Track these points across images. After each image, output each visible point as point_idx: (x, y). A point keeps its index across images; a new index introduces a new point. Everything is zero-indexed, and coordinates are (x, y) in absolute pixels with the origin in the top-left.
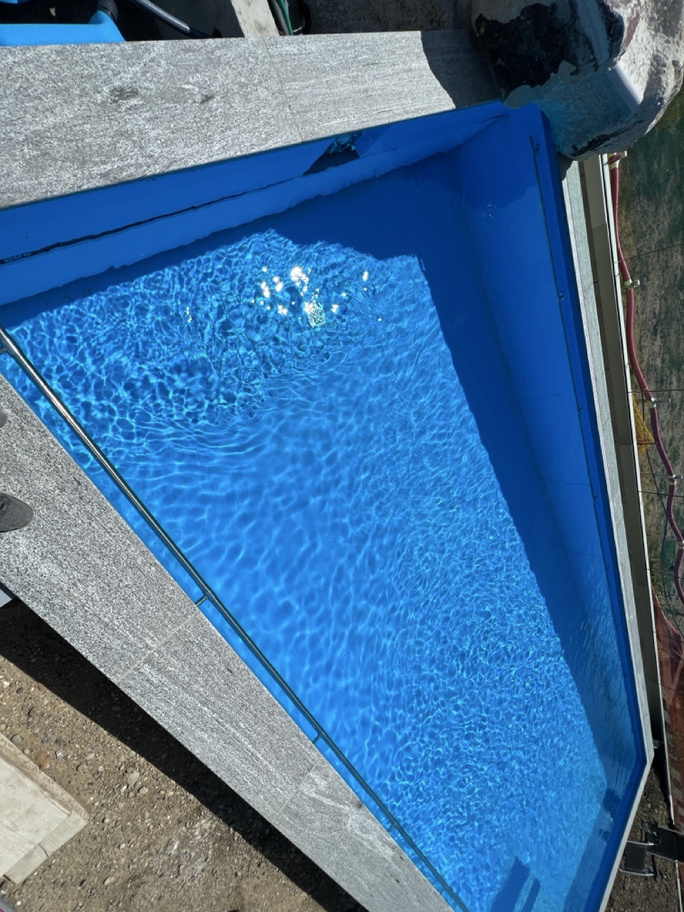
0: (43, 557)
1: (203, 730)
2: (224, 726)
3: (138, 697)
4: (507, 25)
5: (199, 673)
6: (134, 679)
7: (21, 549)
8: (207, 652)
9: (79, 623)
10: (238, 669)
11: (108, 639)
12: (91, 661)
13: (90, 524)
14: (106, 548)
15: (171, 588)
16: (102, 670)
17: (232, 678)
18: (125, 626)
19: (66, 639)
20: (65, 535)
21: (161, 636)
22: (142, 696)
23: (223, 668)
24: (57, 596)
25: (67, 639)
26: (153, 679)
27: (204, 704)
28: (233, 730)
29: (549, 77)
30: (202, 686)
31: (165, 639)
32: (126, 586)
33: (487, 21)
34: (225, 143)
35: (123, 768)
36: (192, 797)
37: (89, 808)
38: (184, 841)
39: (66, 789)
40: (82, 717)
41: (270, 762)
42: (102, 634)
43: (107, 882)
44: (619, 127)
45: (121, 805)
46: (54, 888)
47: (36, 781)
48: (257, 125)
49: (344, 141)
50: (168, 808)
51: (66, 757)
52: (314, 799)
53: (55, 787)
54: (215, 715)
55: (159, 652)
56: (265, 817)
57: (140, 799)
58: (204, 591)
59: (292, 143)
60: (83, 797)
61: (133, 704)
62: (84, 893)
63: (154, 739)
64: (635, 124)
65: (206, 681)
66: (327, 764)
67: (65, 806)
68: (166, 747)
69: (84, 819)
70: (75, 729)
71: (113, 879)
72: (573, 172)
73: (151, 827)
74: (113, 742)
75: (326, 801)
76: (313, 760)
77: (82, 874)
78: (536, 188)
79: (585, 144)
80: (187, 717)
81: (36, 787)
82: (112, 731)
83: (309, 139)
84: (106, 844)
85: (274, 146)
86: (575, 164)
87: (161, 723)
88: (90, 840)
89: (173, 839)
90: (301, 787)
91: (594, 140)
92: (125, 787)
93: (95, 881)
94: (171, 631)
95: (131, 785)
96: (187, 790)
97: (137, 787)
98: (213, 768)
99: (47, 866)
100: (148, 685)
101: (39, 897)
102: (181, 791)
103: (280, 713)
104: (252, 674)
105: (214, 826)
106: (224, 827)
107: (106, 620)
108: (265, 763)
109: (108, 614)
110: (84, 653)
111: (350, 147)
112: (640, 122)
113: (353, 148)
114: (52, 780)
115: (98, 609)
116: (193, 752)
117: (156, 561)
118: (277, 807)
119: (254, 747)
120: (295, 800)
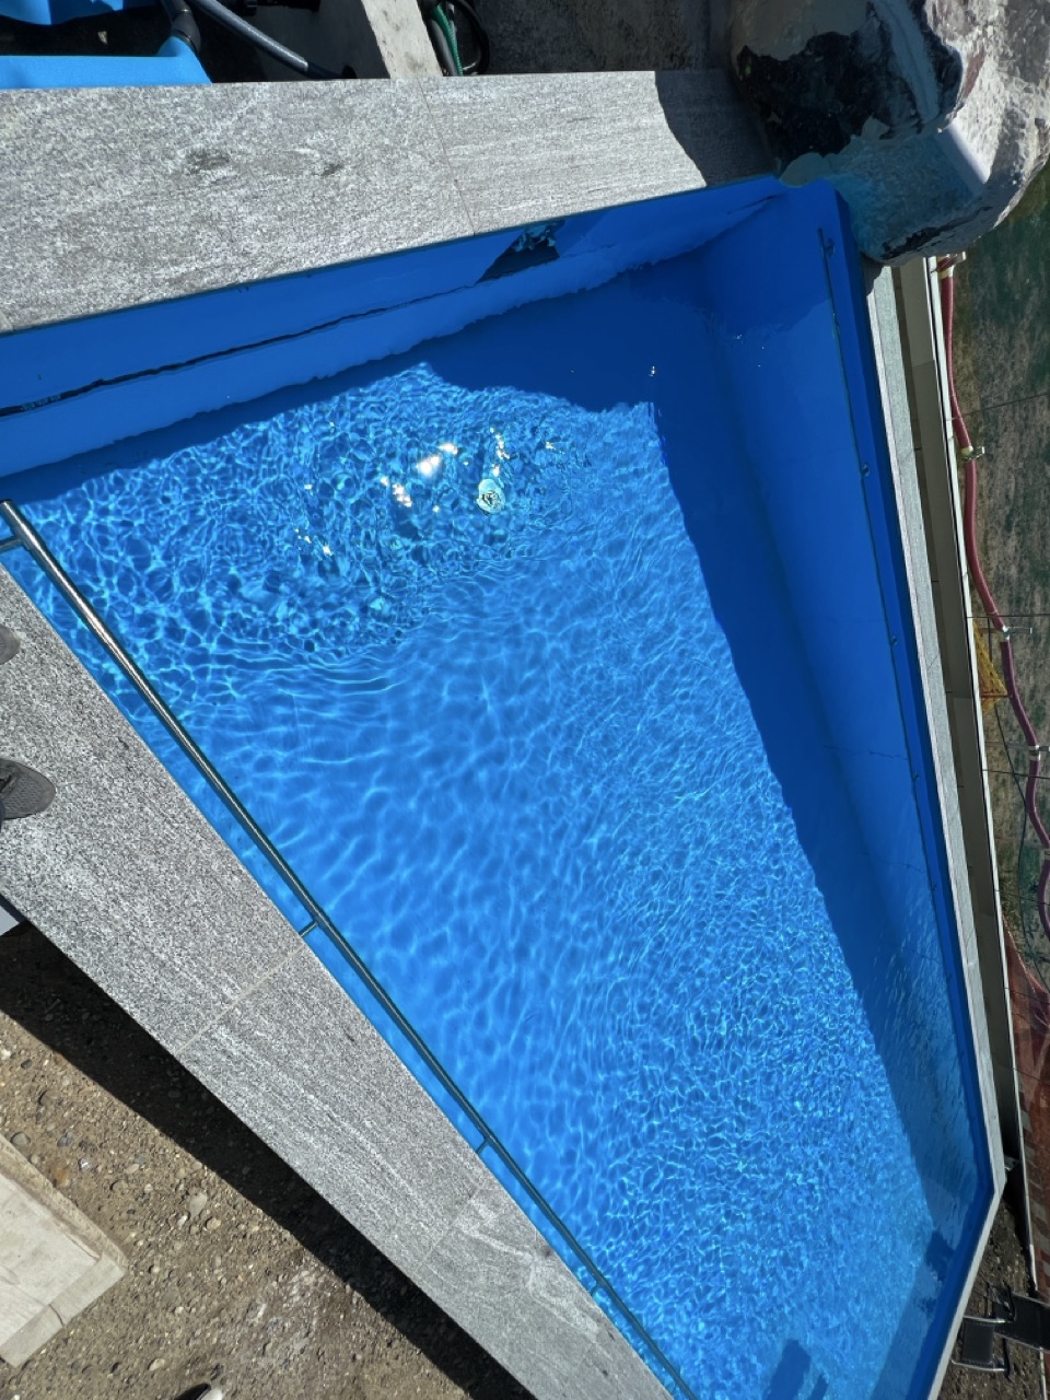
0: (69, 859)
1: (307, 1130)
2: (339, 1124)
3: (209, 1077)
4: (784, 63)
5: (303, 1042)
6: (203, 1049)
7: (35, 846)
8: (315, 1009)
9: (121, 961)
10: (363, 1036)
11: (165, 986)
12: (138, 1021)
13: (141, 809)
14: (164, 846)
15: (263, 909)
16: (154, 1034)
17: (353, 1051)
18: (191, 967)
19: (100, 985)
20: (103, 826)
21: (245, 983)
22: (215, 1075)
23: (339, 1034)
24: (88, 919)
25: (102, 986)
26: (233, 1050)
27: (311, 1089)
28: (353, 1131)
29: (848, 141)
30: (307, 1062)
31: (252, 988)
32: (194, 905)
33: (755, 57)
34: (358, 235)
35: (182, 1187)
36: (287, 1235)
37: (128, 1250)
38: (275, 1303)
39: (94, 1219)
40: (121, 1107)
41: (410, 1182)
42: (156, 979)
43: (154, 1366)
44: (954, 215)
45: (179, 1246)
46: (71, 1375)
47: (49, 1207)
48: (406, 209)
49: (536, 233)
50: (250, 1251)
51: (94, 1170)
52: (477, 1242)
53: (77, 1216)
54: (326, 1107)
55: (243, 1008)
56: (400, 1267)
57: (208, 1236)
58: (313, 915)
59: (459, 235)
60: (119, 1232)
61: (199, 1088)
62: (117, 1383)
63: (231, 1144)
64: (978, 212)
65: (313, 1054)
66: (498, 1187)
67: (92, 1246)
68: (250, 1156)
69: (121, 1267)
70: (109, 1126)
71: (163, 1361)
72: (884, 283)
73: (224, 1281)
74: (169, 1147)
75: (495, 1244)
77: (114, 1353)
78: (827, 304)
79: (902, 241)
80: (283, 1109)
81: (46, 1215)
82: (168, 1130)
83: (484, 229)
84: (154, 1306)
85: (431, 241)
86: (887, 271)
87: (243, 1119)
88: (129, 1300)
89: (258, 1301)
90: (458, 1222)
91: (915, 235)
92: (185, 1218)
93: (136, 1364)
94: (261, 976)
95: (195, 1214)
96: (281, 1223)
97: (204, 1217)
98: (321, 1191)
99: (62, 1339)
100: (224, 1059)
101: (48, 1389)
102: (272, 1225)
103: (427, 1105)
104: (384, 1045)
105: (321, 1281)
106: (336, 1283)
107: (163, 957)
108: (402, 1182)
109: (165, 948)
110: (127, 1009)
111: (546, 242)
112: (987, 209)
113: (552, 243)
114: (72, 1205)
115: (150, 940)
116: (291, 1164)
117: (241, 868)
118: (419, 1252)
119: (386, 1157)
120: (448, 1242)
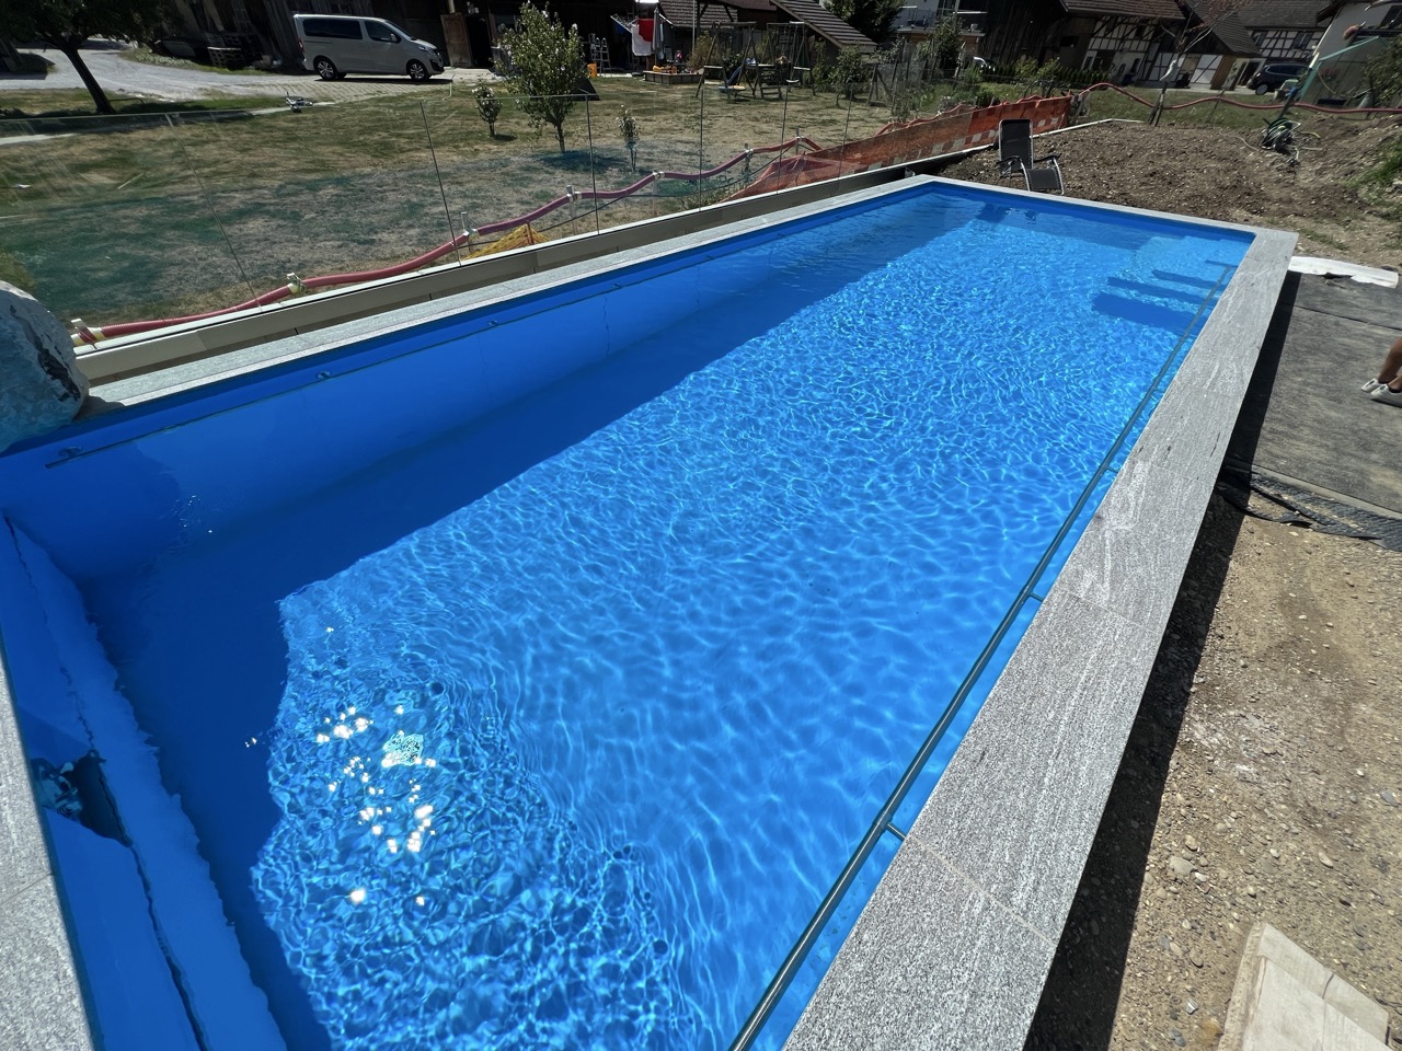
1: (1076, 777)
2: (1061, 744)
3: (1063, 899)
5: (1000, 805)
6: (1040, 915)
8: (967, 802)
10: (976, 744)
11: (994, 984)
12: (1036, 1003)
15: (887, 893)
16: (1043, 979)
17: (992, 750)
18: (967, 959)
21: (965, 889)
22: (1060, 892)
23: (982, 769)
26: (1031, 881)
27: (1040, 783)
28: (1062, 728)
30: (1017, 795)
31: (967, 880)
32: (905, 977)
35: (1173, 888)
36: (1173, 763)
37: (1246, 927)
38: (1233, 757)
39: (1234, 976)
40: (1127, 985)
41: (1086, 658)
42: (990, 997)
43: (1328, 862)
44: (22, 338)
45: (1223, 873)
46: (1370, 948)
47: (1242, 1034)
49: (51, 788)
50: (1200, 796)
51: (1192, 993)
52: (1112, 582)
53: (1238, 997)
54: (1050, 762)
55: (989, 884)
56: (1157, 648)
57: (1203, 844)
58: (881, 831)
59: (53, 895)
60: (1235, 943)
61: (1079, 899)
62: (1357, 895)
63: (1117, 848)
64: (18, 318)
65: (1007, 791)
66: (1063, 576)
67: (1256, 969)
68: (1121, 824)
69: (1262, 930)
70: (1147, 991)
71: (1320, 854)
72: (106, 393)
73: (1234, 814)
74: (1142, 916)
75: (1108, 566)
76: (1063, 596)
77: (1334, 908)
78: (140, 444)
79: (57, 383)
80: (1066, 807)
81: (1249, 1033)
82: (1128, 923)
83: (44, 862)
84: (1281, 880)
86: (94, 392)
87: (1089, 849)
88: (1286, 910)
89: (1236, 774)
90: (1103, 605)
91: (49, 372)
92: (1197, 874)
93: (1334, 882)
94: (952, 873)
95: (1190, 866)
96: (1166, 773)
97: (1189, 854)
98: (1122, 745)
99: (1345, 970)
100: (1042, 888)
101: (1391, 969)
102: (1171, 782)
103: (1018, 661)
104: (978, 719)
105: (1197, 717)
106: (1193, 703)
107: (966, 997)
108: (1089, 666)
109: (955, 999)
110: (1029, 1022)
112: (13, 310)
114: (1231, 1007)
115: (954, 1019)
116: (1111, 782)
117: (853, 935)
118: (1139, 634)
119: (1073, 688)
120: (1122, 609)
